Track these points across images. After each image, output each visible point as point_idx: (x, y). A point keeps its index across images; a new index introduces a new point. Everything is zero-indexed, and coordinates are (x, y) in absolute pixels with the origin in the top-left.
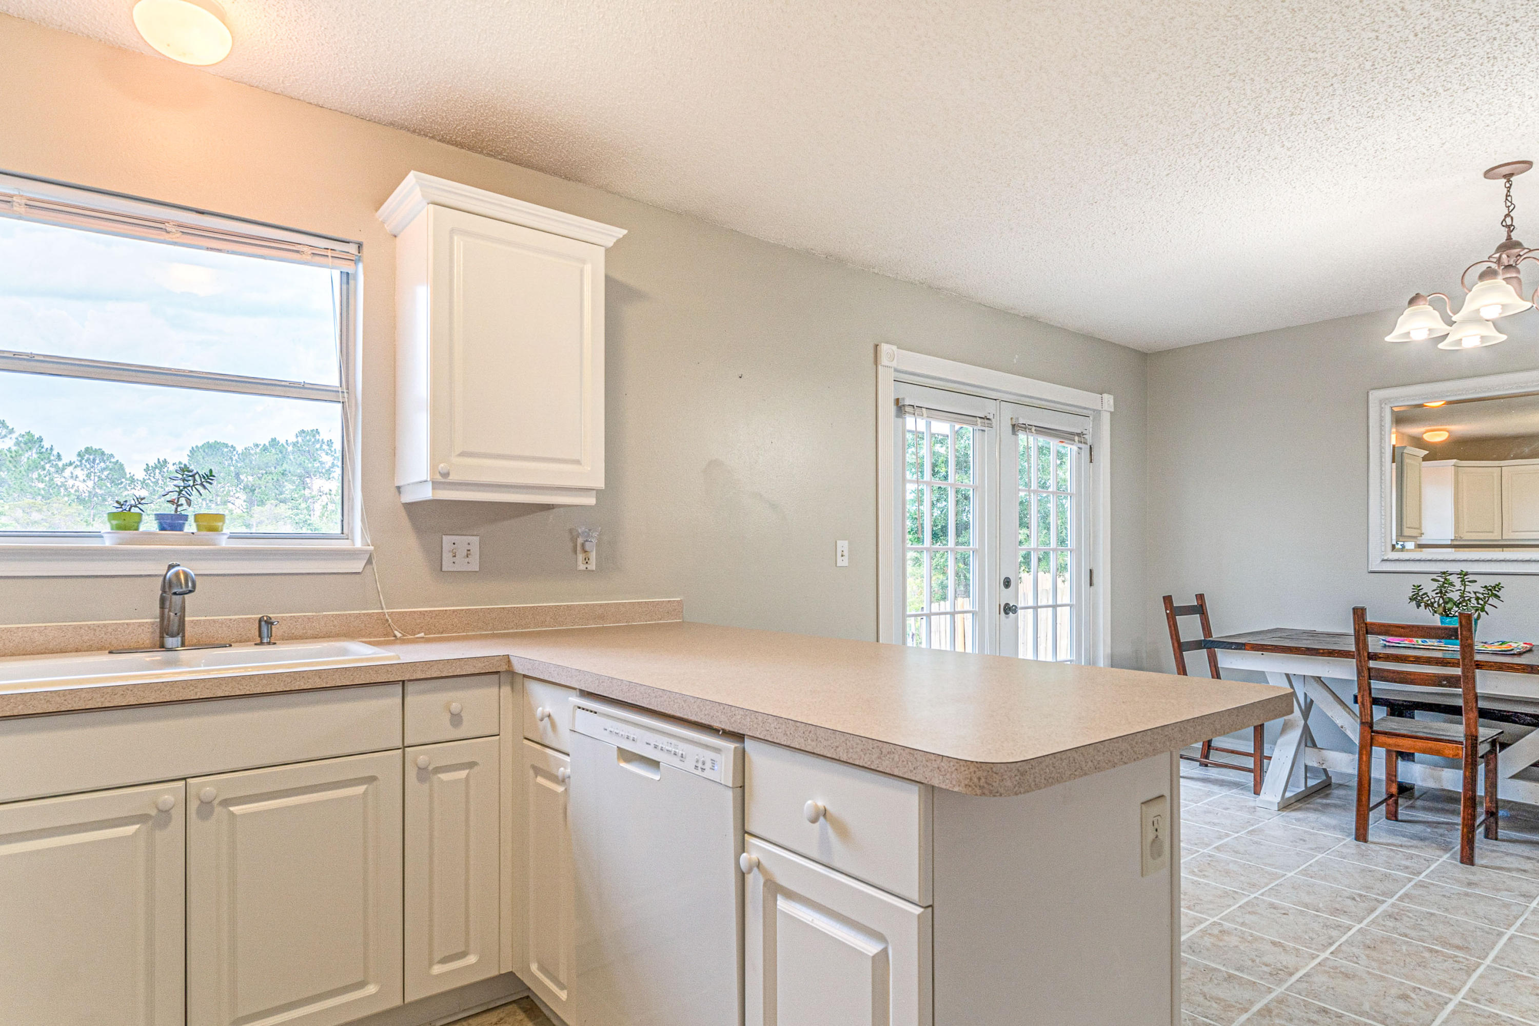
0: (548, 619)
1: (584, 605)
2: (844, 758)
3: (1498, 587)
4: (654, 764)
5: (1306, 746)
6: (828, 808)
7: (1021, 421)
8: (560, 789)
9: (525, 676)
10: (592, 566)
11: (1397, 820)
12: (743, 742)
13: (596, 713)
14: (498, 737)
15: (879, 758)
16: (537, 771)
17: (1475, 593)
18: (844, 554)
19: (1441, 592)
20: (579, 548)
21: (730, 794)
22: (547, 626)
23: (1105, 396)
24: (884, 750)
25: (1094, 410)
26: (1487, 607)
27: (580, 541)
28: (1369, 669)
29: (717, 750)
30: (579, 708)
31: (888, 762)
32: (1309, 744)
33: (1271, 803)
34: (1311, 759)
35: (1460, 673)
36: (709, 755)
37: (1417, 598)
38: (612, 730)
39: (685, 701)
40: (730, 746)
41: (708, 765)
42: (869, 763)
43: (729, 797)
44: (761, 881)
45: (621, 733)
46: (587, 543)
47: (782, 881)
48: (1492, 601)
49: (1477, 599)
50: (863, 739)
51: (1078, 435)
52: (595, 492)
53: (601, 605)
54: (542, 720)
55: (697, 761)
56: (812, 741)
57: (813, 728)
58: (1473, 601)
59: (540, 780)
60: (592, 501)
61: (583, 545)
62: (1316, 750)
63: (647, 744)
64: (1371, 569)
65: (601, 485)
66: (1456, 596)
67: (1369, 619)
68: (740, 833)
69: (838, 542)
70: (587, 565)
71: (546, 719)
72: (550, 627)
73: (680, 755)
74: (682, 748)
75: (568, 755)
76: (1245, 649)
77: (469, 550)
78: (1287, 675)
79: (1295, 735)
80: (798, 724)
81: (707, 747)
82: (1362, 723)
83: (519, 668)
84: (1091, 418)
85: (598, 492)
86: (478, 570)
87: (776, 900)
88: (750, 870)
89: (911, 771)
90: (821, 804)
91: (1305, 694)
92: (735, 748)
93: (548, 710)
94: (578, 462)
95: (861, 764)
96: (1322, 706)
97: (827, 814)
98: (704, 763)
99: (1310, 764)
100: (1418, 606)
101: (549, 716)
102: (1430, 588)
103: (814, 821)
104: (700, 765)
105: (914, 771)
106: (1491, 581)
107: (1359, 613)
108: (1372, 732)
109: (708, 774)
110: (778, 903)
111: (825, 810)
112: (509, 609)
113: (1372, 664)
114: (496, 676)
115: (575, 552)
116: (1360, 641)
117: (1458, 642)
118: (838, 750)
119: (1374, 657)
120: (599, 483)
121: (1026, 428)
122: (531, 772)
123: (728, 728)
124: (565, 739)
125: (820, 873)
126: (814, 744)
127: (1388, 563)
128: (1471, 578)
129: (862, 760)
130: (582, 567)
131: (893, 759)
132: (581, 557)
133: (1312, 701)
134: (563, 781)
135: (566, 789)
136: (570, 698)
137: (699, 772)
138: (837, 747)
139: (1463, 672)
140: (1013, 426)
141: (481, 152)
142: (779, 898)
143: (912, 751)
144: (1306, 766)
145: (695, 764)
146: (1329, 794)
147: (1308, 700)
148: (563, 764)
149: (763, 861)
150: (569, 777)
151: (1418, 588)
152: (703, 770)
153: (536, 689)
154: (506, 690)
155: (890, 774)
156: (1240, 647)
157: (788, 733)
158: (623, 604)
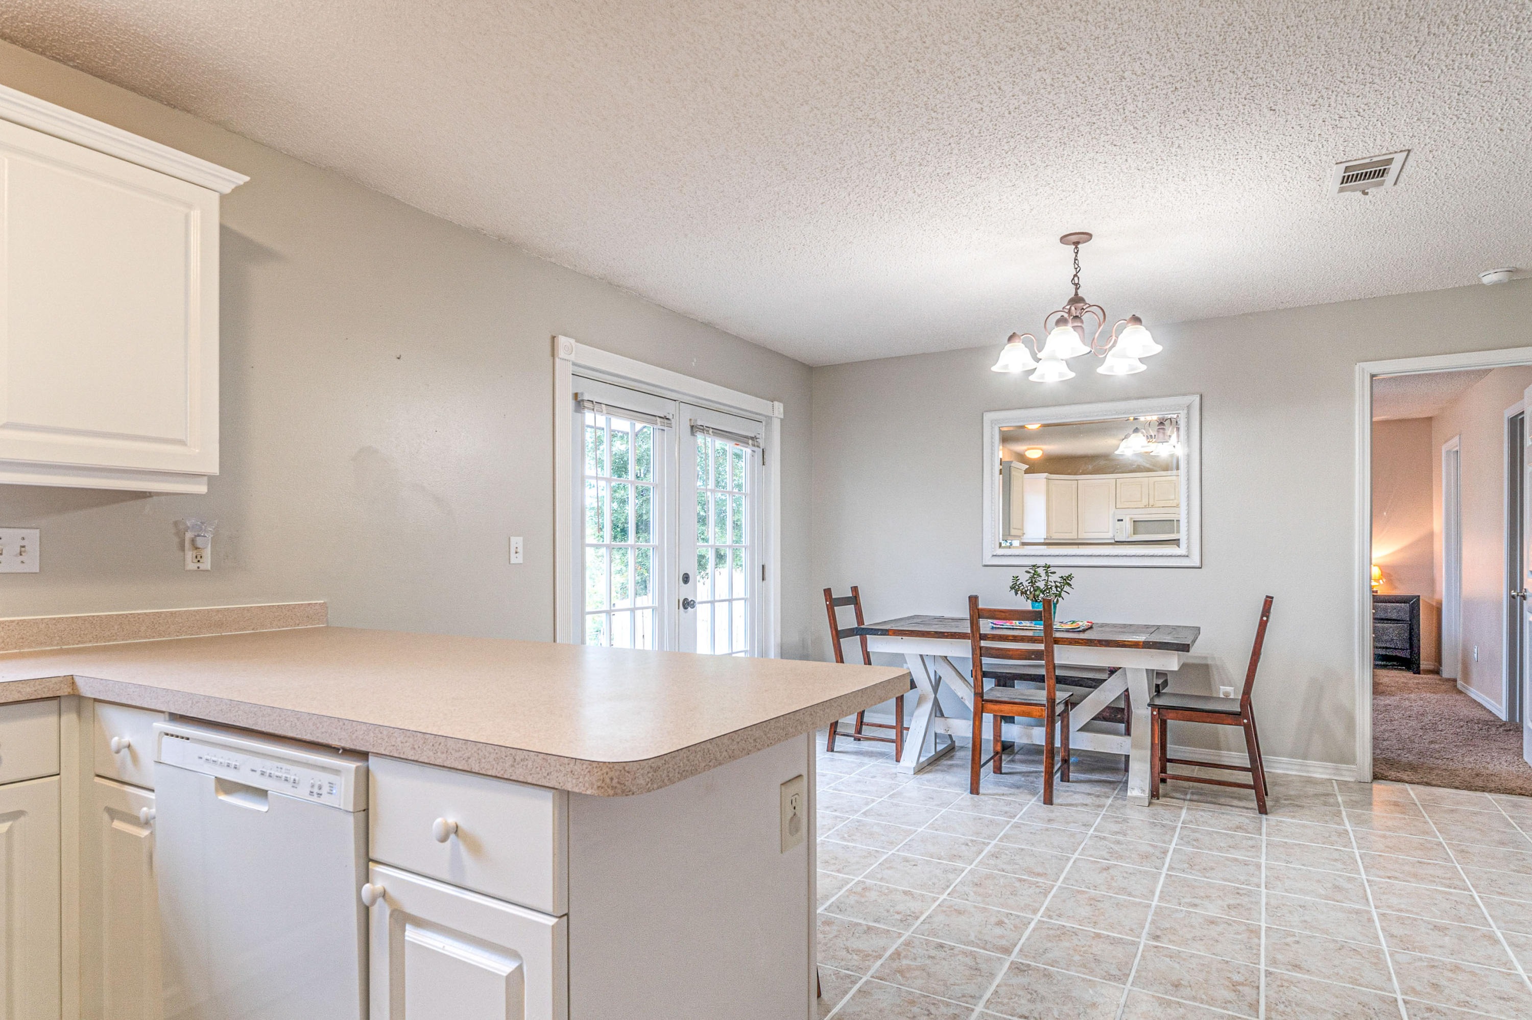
0: (143, 628)
1: (194, 611)
2: (476, 769)
3: (1070, 577)
4: (262, 793)
5: (936, 716)
6: (460, 824)
7: (699, 423)
8: (144, 833)
9: (95, 700)
10: (207, 564)
11: (1001, 773)
12: (367, 760)
13: (188, 739)
14: (58, 776)
15: (513, 766)
16: (113, 814)
17: (1055, 582)
18: (518, 550)
19: (1032, 582)
20: (187, 544)
21: (351, 819)
22: (142, 637)
23: (776, 403)
24: (518, 758)
25: (766, 416)
26: (1063, 594)
27: (189, 535)
28: (981, 648)
29: (336, 771)
30: (167, 734)
31: (521, 770)
32: (938, 714)
33: (908, 768)
34: (939, 727)
35: (1043, 648)
36: (324, 778)
37: (1016, 587)
38: (209, 757)
39: (298, 719)
40: (351, 766)
41: (325, 789)
42: (502, 772)
43: (349, 824)
44: (388, 912)
45: (221, 760)
46: (198, 538)
47: (411, 908)
48: (1066, 588)
49: (1056, 587)
50: (496, 747)
51: (752, 438)
52: (206, 478)
53: (218, 611)
54: (118, 752)
55: (313, 786)
56: (443, 753)
57: (443, 740)
58: (1054, 589)
59: (118, 824)
60: (202, 489)
61: (193, 541)
62: (944, 719)
63: (253, 770)
64: (984, 563)
65: (214, 469)
66: (1041, 585)
67: (980, 606)
68: (362, 861)
69: (512, 538)
70: (198, 564)
71: (125, 752)
72: (146, 637)
73: (292, 780)
74: (295, 772)
75: (153, 791)
76: (888, 635)
77: (24, 547)
78: (921, 656)
79: (927, 707)
80: (427, 736)
81: (324, 768)
82: (975, 694)
83: (86, 690)
84: (764, 423)
85: (211, 479)
86: (38, 571)
87: (404, 931)
88: (374, 901)
89: (545, 777)
90: (451, 820)
91: (935, 672)
92: (357, 768)
93: (127, 739)
94: (182, 443)
95: (493, 775)
96: (947, 681)
97: (459, 832)
98: (320, 788)
99: (938, 731)
100: (1016, 594)
101: (129, 746)
102: (1024, 578)
103: (443, 839)
104: (316, 790)
105: (548, 777)
106: (1065, 572)
107: (973, 600)
108: (983, 701)
109: (326, 799)
110: (406, 933)
111: (457, 827)
112: (84, 619)
113: (983, 643)
114: (55, 702)
115: (182, 548)
116: (974, 625)
117: (1042, 622)
118: (470, 760)
119: (984, 637)
120: (213, 467)
121: (703, 429)
122: (106, 817)
123: (349, 745)
124: (149, 773)
125: (452, 896)
126: (444, 756)
127: (997, 558)
128: (1052, 569)
129: (494, 770)
130: (191, 566)
131: (527, 766)
132: (190, 555)
133: (940, 678)
134: (146, 823)
135: (151, 833)
136: (155, 724)
137: (315, 798)
138: (469, 758)
139: (1045, 647)
140: (692, 427)
141: (42, 53)
142: (408, 927)
143: (545, 757)
144: (936, 734)
145: (309, 789)
146: (953, 756)
147: (938, 677)
148: (146, 802)
149: (389, 890)
150: (154, 818)
151: (1016, 578)
152: (319, 795)
153: (111, 715)
154: (70, 719)
155: (523, 782)
156: (885, 632)
157: (416, 747)
158: (249, 609)
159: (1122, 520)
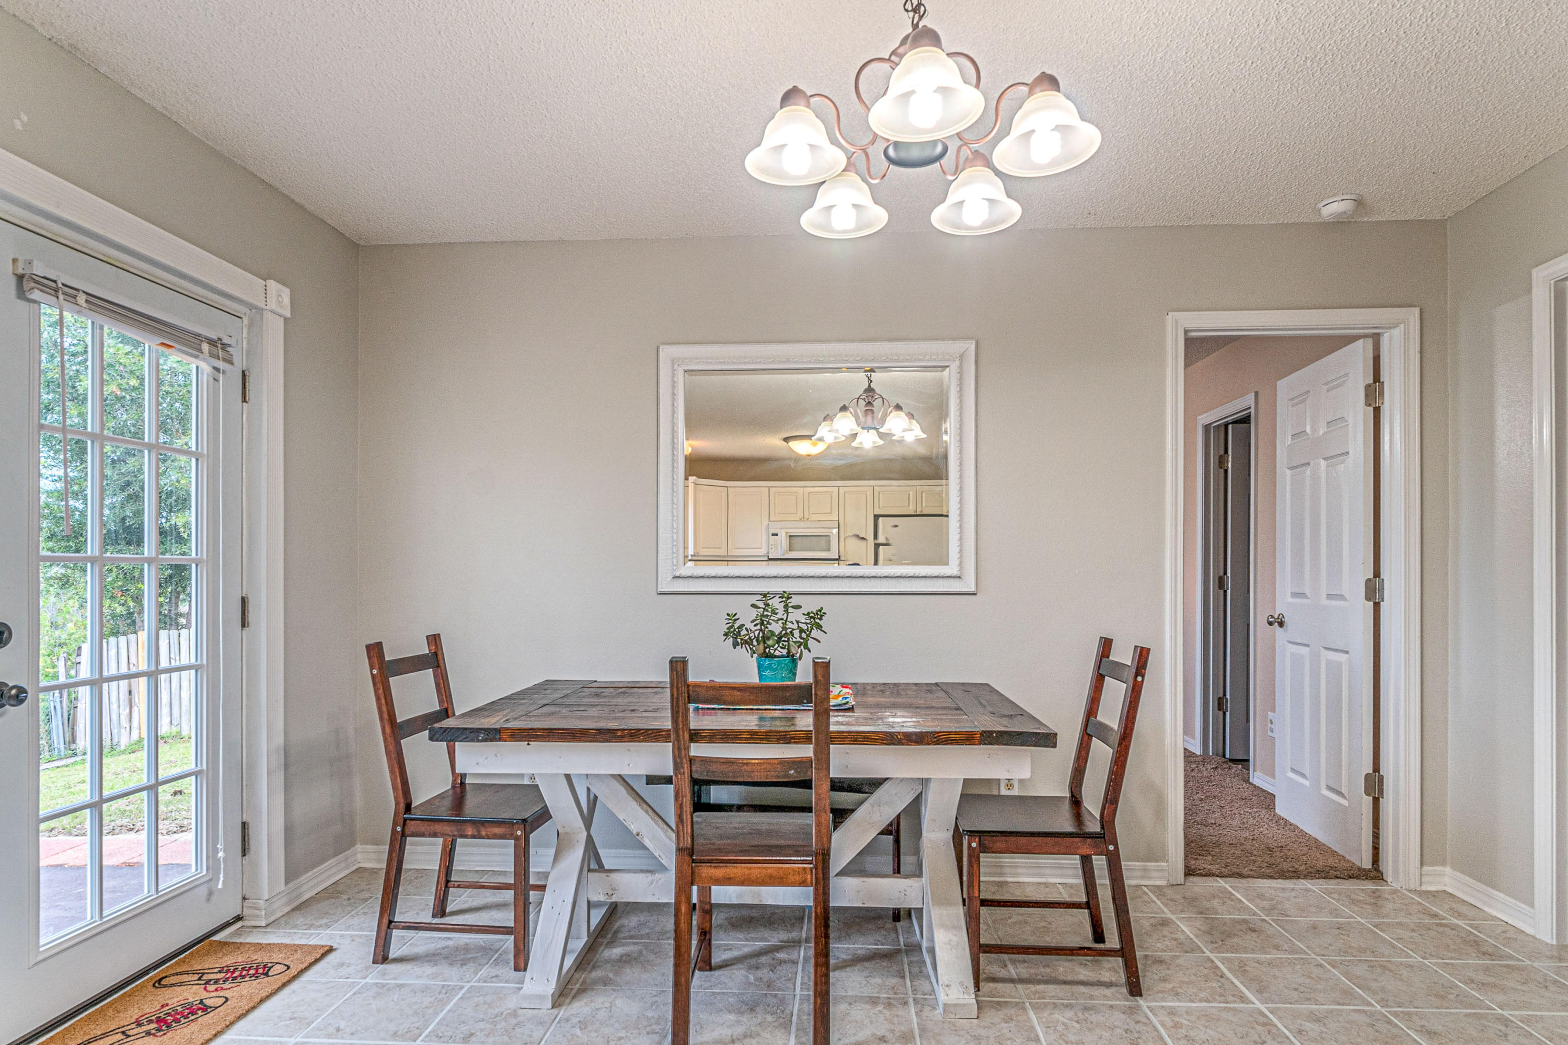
3: (820, 614)
5: (589, 870)
7: (39, 269)
11: (711, 969)
17: (798, 622)
19: (762, 622)
23: (272, 284)
25: (251, 307)
26: (811, 643)
28: (691, 760)
32: (593, 866)
33: (541, 997)
34: (597, 891)
35: (811, 755)
37: (734, 634)
48: (815, 633)
49: (802, 631)
51: (212, 342)
58: (797, 633)
62: (603, 875)
64: (660, 590)
66: (776, 628)
67: (691, 679)
76: (500, 740)
78: (568, 777)
79: (576, 855)
82: (679, 850)
84: (246, 321)
91: (588, 789)
96: (610, 806)
99: (594, 898)
100: (735, 645)
102: (747, 618)
106: (810, 605)
107: (678, 666)
108: (693, 861)
113: (697, 750)
116: (679, 714)
117: (811, 706)
119: (695, 736)
127: (680, 581)
128: (794, 601)
133: (596, 797)
139: (815, 753)
140: (20, 278)
144: (589, 902)
147: (592, 796)
151: (732, 617)
156: (493, 735)
159: (777, 535)
